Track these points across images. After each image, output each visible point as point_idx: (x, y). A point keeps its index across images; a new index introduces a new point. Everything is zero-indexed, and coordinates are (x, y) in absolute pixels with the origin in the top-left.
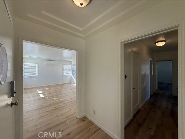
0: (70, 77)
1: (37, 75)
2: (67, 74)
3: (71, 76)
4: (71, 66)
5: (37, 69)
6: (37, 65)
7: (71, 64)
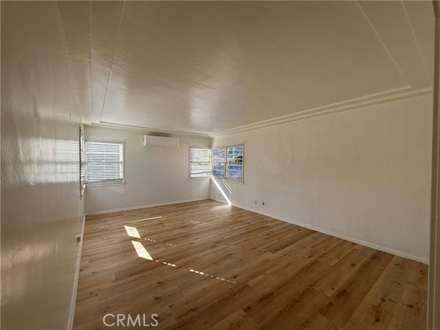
0: (206, 182)
1: (121, 176)
2: (200, 176)
3: (211, 180)
4: (209, 151)
5: (121, 159)
6: (121, 146)
7: (210, 147)
